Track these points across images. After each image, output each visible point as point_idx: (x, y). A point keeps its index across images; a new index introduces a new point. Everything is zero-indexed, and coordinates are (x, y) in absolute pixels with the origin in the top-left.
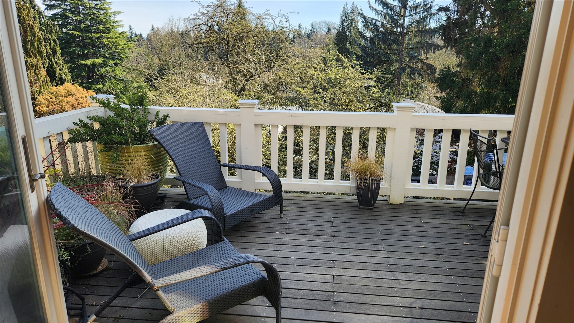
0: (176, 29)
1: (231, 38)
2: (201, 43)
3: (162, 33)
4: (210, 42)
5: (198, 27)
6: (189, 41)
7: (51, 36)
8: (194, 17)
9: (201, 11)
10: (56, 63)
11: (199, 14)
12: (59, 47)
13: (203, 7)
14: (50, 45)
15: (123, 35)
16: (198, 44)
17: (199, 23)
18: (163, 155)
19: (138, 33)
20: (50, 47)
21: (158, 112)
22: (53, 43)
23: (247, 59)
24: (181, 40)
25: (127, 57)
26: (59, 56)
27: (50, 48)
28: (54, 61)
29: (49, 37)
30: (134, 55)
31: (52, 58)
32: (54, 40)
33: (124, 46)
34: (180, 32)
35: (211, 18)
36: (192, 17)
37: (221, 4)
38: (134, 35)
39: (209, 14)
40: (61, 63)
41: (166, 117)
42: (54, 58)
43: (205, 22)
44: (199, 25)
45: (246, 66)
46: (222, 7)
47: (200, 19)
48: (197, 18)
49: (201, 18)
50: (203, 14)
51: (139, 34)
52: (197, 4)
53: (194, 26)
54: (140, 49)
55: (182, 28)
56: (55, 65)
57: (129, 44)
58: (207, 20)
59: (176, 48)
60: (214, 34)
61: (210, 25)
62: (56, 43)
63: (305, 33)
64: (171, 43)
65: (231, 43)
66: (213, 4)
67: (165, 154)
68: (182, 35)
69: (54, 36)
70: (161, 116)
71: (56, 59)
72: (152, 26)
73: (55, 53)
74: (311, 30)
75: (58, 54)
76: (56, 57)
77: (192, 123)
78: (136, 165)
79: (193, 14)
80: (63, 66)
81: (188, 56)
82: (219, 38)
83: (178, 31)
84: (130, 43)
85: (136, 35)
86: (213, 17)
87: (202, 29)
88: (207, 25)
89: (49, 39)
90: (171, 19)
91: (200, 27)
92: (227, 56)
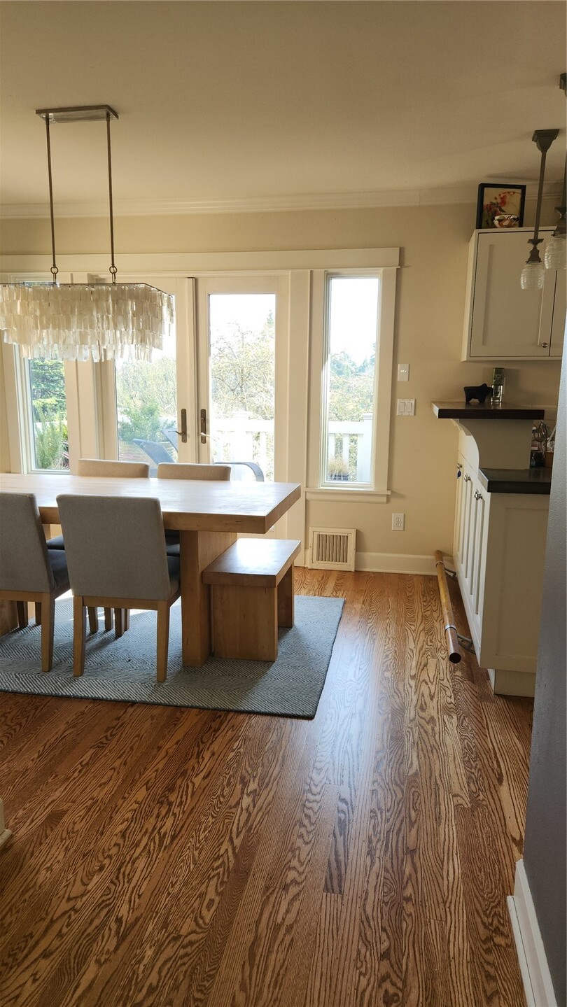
1: (246, 364)
43: (213, 344)
58: (217, 341)
60: (224, 359)
61: (219, 347)
82: (230, 364)
88: (216, 348)
92: (241, 388)
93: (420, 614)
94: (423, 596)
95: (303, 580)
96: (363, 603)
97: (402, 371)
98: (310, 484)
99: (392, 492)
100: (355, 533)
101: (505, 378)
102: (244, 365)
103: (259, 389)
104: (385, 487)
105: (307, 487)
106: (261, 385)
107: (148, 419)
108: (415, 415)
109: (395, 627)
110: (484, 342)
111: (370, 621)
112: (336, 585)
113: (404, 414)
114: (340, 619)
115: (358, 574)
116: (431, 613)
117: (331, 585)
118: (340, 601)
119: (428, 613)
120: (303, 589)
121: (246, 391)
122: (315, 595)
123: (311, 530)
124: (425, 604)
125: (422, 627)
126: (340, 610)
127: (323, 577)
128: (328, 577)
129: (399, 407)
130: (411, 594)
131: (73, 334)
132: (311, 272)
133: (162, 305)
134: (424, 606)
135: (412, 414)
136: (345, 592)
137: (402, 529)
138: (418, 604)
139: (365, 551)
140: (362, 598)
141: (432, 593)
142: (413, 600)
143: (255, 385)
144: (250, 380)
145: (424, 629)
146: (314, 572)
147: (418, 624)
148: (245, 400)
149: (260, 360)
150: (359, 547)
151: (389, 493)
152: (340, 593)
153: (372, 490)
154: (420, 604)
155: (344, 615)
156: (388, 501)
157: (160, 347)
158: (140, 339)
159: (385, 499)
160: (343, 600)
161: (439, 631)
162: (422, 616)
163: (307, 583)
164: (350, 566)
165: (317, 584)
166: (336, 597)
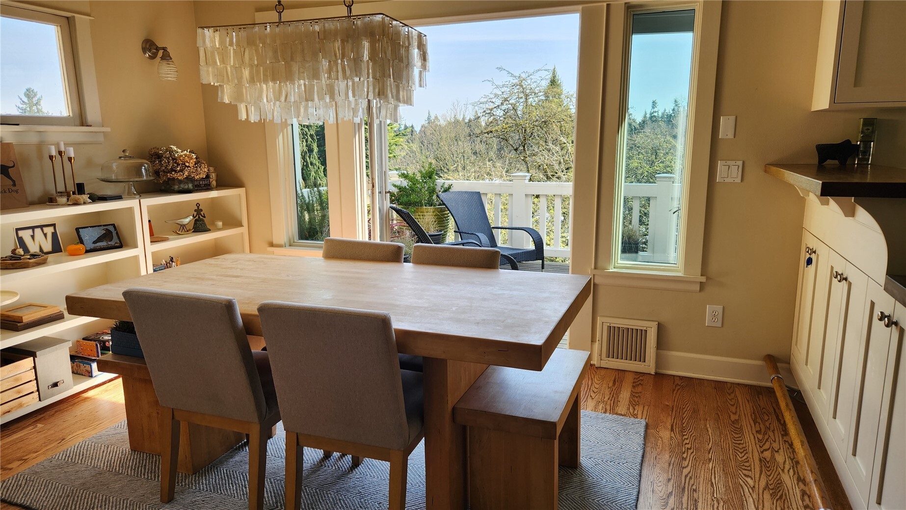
0: (462, 117)
1: (529, 124)
2: (491, 132)
3: (442, 123)
4: (503, 130)
5: (489, 111)
6: (478, 131)
7: (309, 130)
8: (485, 100)
9: (494, 92)
10: (312, 164)
11: (492, 96)
12: (316, 144)
13: (497, 87)
14: (307, 141)
15: (391, 127)
16: (488, 133)
17: (491, 107)
18: (446, 214)
19: (409, 125)
20: (307, 144)
21: (444, 183)
22: (310, 139)
23: (549, 150)
24: (467, 130)
25: (394, 156)
26: (315, 155)
27: (307, 146)
28: (309, 162)
29: (306, 131)
30: (403, 154)
31: (308, 158)
32: (311, 136)
33: (392, 141)
34: (467, 121)
35: (506, 100)
36: (483, 100)
37: (520, 82)
38: (403, 127)
39: (504, 96)
40: (317, 164)
41: (449, 188)
42: (310, 157)
43: (498, 106)
44: (491, 110)
45: (546, 159)
46: (522, 86)
47: (492, 102)
48: (489, 100)
49: (494, 100)
50: (496, 96)
51: (411, 125)
52: (490, 84)
53: (484, 112)
54: (412, 144)
55: (470, 116)
56: (310, 166)
57: (398, 139)
58: (502, 103)
59: (460, 143)
60: (508, 120)
61: (504, 109)
62: (313, 139)
63: (663, 114)
64: (453, 135)
65: (528, 130)
66: (510, 83)
67: (449, 213)
68: (469, 124)
69: (311, 131)
70: (446, 186)
71: (311, 159)
72: (429, 114)
73: (311, 150)
74: (673, 110)
75: (314, 153)
76: (312, 156)
77: (473, 192)
78: (426, 220)
79: (484, 96)
80: (319, 168)
81: (475, 153)
82: (514, 125)
83: (464, 119)
84: (400, 138)
85: (406, 128)
86: (508, 99)
87: (494, 115)
88: (501, 109)
89: (306, 135)
90: (456, 103)
91: (492, 112)
92: (524, 147)
93: (756, 455)
94: (755, 422)
95: (590, 384)
96: (672, 430)
97: (726, 125)
98: (600, 264)
99: (708, 278)
100: (656, 326)
101: (876, 132)
102: (527, 125)
103: (541, 149)
104: (699, 272)
105: (595, 268)
106: (544, 144)
107: (425, 182)
108: (742, 180)
109: (723, 478)
110: (857, 83)
111: (685, 463)
112: (633, 395)
113: (727, 180)
114: (643, 457)
115: (659, 377)
116: (773, 456)
117: (625, 395)
118: (639, 425)
119: (767, 454)
120: (590, 400)
121: (528, 149)
122: (605, 412)
123: (599, 320)
124: (760, 437)
125: (763, 483)
126: (640, 440)
127: (614, 381)
128: (622, 382)
129: (721, 171)
130: (737, 417)
131: (296, 88)
132: (608, 5)
133: (409, 44)
134: (760, 441)
135: (738, 180)
136: (646, 408)
137: (720, 326)
138: (750, 439)
139: (669, 349)
140: (669, 419)
141: (766, 418)
142: (741, 428)
143: (538, 143)
144: (532, 139)
145: (767, 487)
146: (603, 372)
147: (757, 476)
148: (528, 159)
149: (543, 120)
150: (660, 344)
151: (703, 279)
152: (639, 410)
153: (680, 274)
154: (752, 437)
155: (648, 449)
156: (701, 289)
157: (408, 101)
158: (377, 90)
159: (698, 288)
160: (644, 423)
161: (791, 491)
162: (760, 460)
163: (595, 390)
164: (649, 366)
165: (607, 392)
166: (635, 416)
